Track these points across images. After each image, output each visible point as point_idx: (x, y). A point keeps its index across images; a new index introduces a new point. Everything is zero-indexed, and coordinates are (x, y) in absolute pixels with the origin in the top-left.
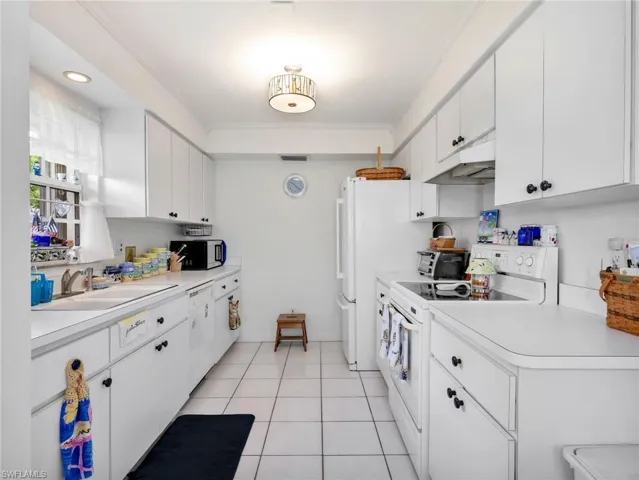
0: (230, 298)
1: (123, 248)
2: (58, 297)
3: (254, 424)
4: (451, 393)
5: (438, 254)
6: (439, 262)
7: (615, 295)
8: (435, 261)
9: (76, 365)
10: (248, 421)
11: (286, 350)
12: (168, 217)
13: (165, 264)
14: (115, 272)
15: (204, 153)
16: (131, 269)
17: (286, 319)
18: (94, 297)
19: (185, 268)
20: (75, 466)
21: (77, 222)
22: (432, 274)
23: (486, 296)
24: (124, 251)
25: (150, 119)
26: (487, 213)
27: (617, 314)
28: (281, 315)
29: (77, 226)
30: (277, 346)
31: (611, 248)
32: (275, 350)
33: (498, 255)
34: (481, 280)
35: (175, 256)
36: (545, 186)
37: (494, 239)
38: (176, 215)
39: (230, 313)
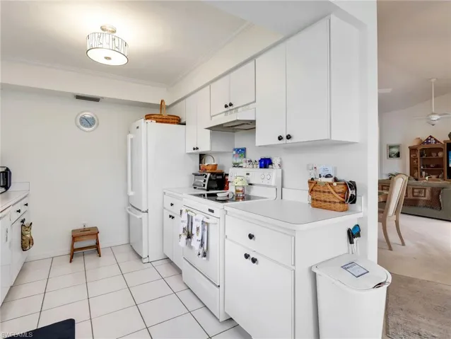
0: (23, 221)
3: (76, 325)
4: (247, 256)
5: (209, 175)
6: (210, 179)
7: (316, 191)
8: (207, 179)
10: (69, 325)
11: (81, 259)
17: (78, 234)
22: (206, 187)
23: (243, 198)
26: (238, 150)
27: (317, 200)
28: (73, 231)
30: (72, 258)
31: (308, 169)
32: (71, 262)
33: (248, 174)
34: (241, 189)
36: (289, 137)
37: (244, 165)
39: (22, 235)
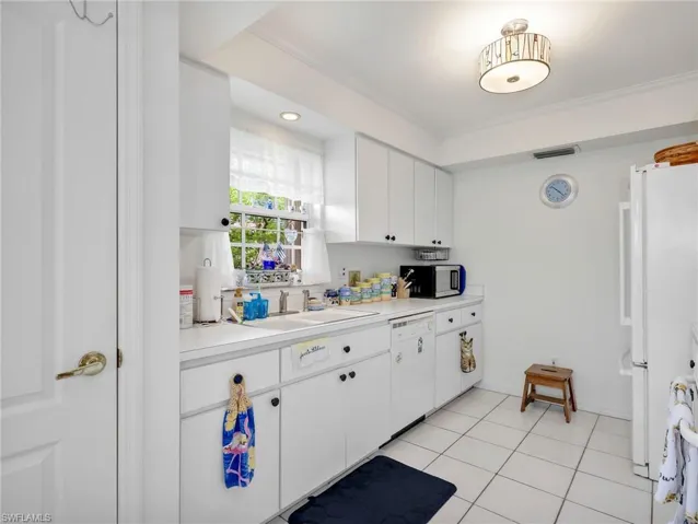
1: (346, 272)
2: (274, 315)
3: (453, 497)
9: (238, 379)
11: (539, 412)
12: (385, 241)
13: (389, 290)
14: (334, 295)
15: (437, 167)
16: (348, 293)
17: (540, 372)
18: (304, 318)
19: (412, 295)
20: (235, 472)
21: (298, 247)
24: (347, 274)
25: (360, 139)
28: (534, 366)
29: (298, 252)
32: (523, 410)
35: (402, 281)
38: (393, 238)
39: (462, 352)
